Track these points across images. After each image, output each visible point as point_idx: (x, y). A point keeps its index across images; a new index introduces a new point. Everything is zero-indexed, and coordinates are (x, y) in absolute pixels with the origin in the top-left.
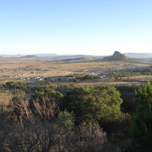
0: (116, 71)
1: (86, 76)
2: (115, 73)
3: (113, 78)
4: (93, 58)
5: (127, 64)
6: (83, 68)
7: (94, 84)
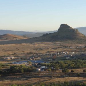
0: (64, 59)
1: (12, 68)
2: (62, 62)
3: (59, 71)
4: (24, 36)
5: (82, 46)
6: (6, 54)
7: (26, 81)
